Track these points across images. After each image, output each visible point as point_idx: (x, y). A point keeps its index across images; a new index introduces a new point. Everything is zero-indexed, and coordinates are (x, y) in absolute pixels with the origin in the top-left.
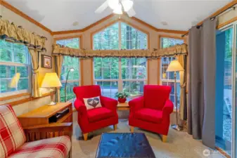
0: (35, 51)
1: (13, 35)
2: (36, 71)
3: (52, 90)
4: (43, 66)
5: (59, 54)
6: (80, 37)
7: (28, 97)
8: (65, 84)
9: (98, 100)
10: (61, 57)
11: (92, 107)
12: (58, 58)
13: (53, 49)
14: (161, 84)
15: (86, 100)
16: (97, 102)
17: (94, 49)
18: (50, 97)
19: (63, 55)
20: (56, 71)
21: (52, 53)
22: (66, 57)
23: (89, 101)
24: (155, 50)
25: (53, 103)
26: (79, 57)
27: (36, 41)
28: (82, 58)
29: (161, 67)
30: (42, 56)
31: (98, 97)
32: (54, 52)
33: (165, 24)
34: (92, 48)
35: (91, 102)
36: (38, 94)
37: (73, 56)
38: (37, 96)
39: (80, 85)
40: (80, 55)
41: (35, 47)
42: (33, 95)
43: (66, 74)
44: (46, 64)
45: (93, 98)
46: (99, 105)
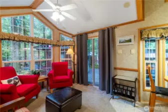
9: (17, 79)
14: (61, 61)
16: (17, 81)
23: (9, 82)
24: (58, 41)
29: (61, 51)
31: (17, 77)
33: (64, 28)
35: (12, 82)
45: (12, 78)
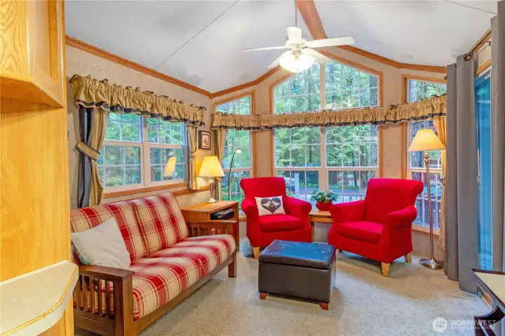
0: (193, 127)
1: (176, 114)
2: (194, 154)
3: (211, 181)
4: (200, 147)
5: (220, 127)
6: (253, 94)
7: (185, 188)
8: (228, 173)
9: (278, 201)
10: (224, 131)
11: (269, 213)
12: (219, 133)
13: (213, 120)
15: (259, 200)
16: (276, 204)
17: (275, 112)
18: (209, 191)
19: (226, 127)
20: (217, 153)
21: (212, 127)
22: (230, 131)
23: (263, 202)
24: (393, 107)
25: (212, 200)
26: (249, 128)
27: (195, 115)
28: (255, 130)
30: (200, 132)
31: (280, 198)
32: (214, 125)
34: (271, 111)
35: (267, 205)
36: (196, 186)
37: (240, 128)
38: (194, 189)
39: (251, 176)
40: (252, 125)
41: (193, 123)
42: (191, 186)
43: (230, 157)
44: (204, 144)
45: (270, 198)
46: (281, 210)
